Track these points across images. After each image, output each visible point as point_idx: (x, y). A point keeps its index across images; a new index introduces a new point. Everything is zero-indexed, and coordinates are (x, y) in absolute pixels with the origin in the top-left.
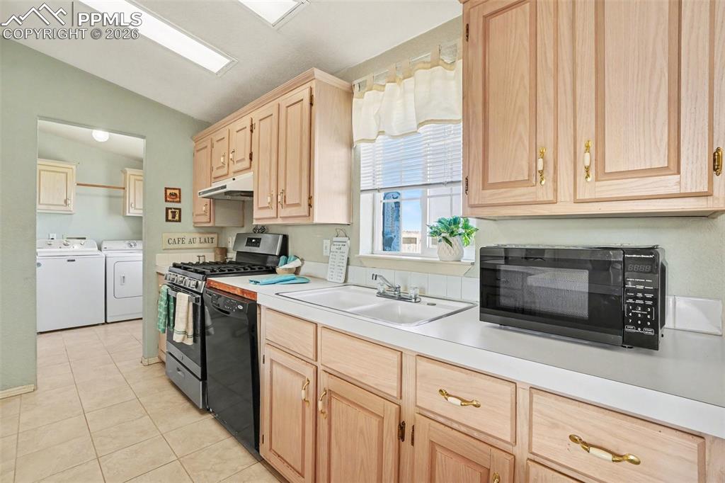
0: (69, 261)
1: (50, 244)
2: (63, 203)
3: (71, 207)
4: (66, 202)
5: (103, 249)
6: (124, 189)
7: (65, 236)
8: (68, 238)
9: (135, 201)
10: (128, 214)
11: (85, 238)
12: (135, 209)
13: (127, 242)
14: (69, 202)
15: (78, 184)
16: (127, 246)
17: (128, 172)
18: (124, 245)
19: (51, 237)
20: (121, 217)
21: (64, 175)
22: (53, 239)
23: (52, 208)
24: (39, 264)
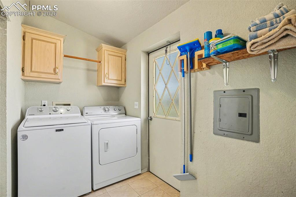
0: (57, 131)
1: (41, 111)
2: (52, 72)
3: (59, 76)
4: (55, 70)
5: (84, 114)
6: (100, 62)
7: (54, 103)
8: (57, 105)
9: (108, 72)
10: (103, 84)
11: (69, 105)
12: (109, 79)
13: (103, 107)
14: (57, 70)
15: (65, 56)
16: (102, 111)
17: (103, 48)
18: (100, 111)
19: (43, 104)
20: (96, 87)
21: (53, 45)
22: (44, 105)
23: (43, 75)
24: (25, 137)
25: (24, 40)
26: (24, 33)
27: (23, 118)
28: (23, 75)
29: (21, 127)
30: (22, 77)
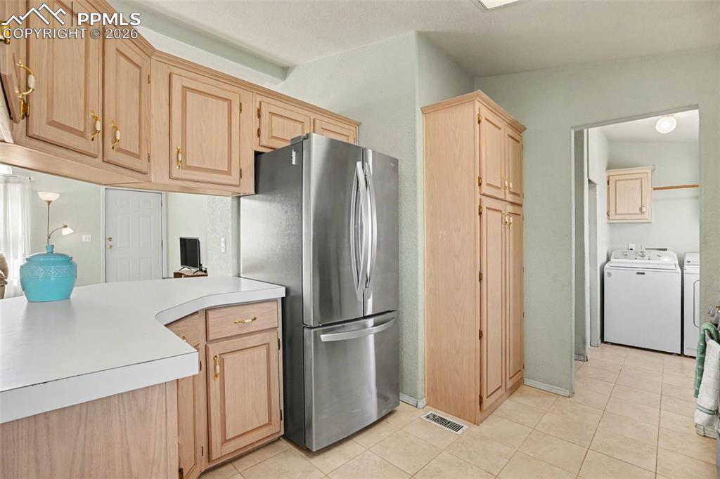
0: (638, 273)
1: (626, 255)
2: (638, 212)
3: (647, 215)
4: (641, 209)
5: (685, 262)
7: (643, 248)
8: (646, 249)
14: (644, 209)
15: (654, 189)
21: (638, 181)
22: (631, 249)
23: (628, 217)
24: (609, 274)
25: (608, 184)
26: (609, 177)
27: (608, 260)
28: (609, 219)
29: (606, 266)
30: (608, 221)
